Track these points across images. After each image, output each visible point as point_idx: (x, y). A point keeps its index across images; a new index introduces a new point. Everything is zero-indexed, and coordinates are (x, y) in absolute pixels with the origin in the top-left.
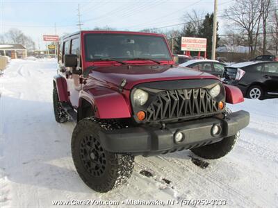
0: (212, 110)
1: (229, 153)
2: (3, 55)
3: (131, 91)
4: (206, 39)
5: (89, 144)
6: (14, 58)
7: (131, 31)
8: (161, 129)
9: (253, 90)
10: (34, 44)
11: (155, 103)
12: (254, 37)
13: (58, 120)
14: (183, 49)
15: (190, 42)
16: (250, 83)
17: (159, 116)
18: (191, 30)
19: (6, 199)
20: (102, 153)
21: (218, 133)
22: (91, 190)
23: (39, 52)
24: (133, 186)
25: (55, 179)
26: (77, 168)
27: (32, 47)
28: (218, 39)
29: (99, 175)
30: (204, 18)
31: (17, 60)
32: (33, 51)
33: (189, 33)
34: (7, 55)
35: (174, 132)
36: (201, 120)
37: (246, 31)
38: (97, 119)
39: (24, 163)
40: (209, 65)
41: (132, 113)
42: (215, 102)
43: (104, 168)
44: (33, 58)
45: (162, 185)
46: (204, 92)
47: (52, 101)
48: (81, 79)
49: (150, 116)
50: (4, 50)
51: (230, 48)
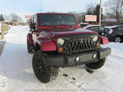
0: (93, 47)
1: (102, 67)
2: (9, 24)
3: (56, 39)
4: (96, 16)
5: (39, 62)
6: (13, 26)
7: (63, 13)
8: (69, 55)
9: (117, 39)
10: (21, 19)
11: (67, 44)
12: (119, 14)
13: (29, 52)
14: (86, 20)
15: (89, 17)
16: (116, 35)
17: (69, 50)
18: (90, 12)
19: (4, 85)
20: (45, 66)
21: (96, 57)
22: (40, 82)
23: (24, 23)
24: (58, 81)
25: (26, 77)
26: (34, 72)
27: (20, 21)
28: (102, 16)
29: (43, 75)
30: (96, 6)
31: (14, 27)
32: (21, 22)
33: (89, 13)
34: (10, 24)
35: (75, 57)
36: (89, 52)
37: (115, 12)
38: (42, 52)
39: (13, 70)
40: (97, 27)
41: (57, 49)
42: (95, 44)
43: (45, 72)
44: (21, 25)
45: (72, 80)
46: (90, 39)
47: (27, 44)
48: (37, 34)
49: (65, 50)
50: (9, 22)
51: (108, 20)
